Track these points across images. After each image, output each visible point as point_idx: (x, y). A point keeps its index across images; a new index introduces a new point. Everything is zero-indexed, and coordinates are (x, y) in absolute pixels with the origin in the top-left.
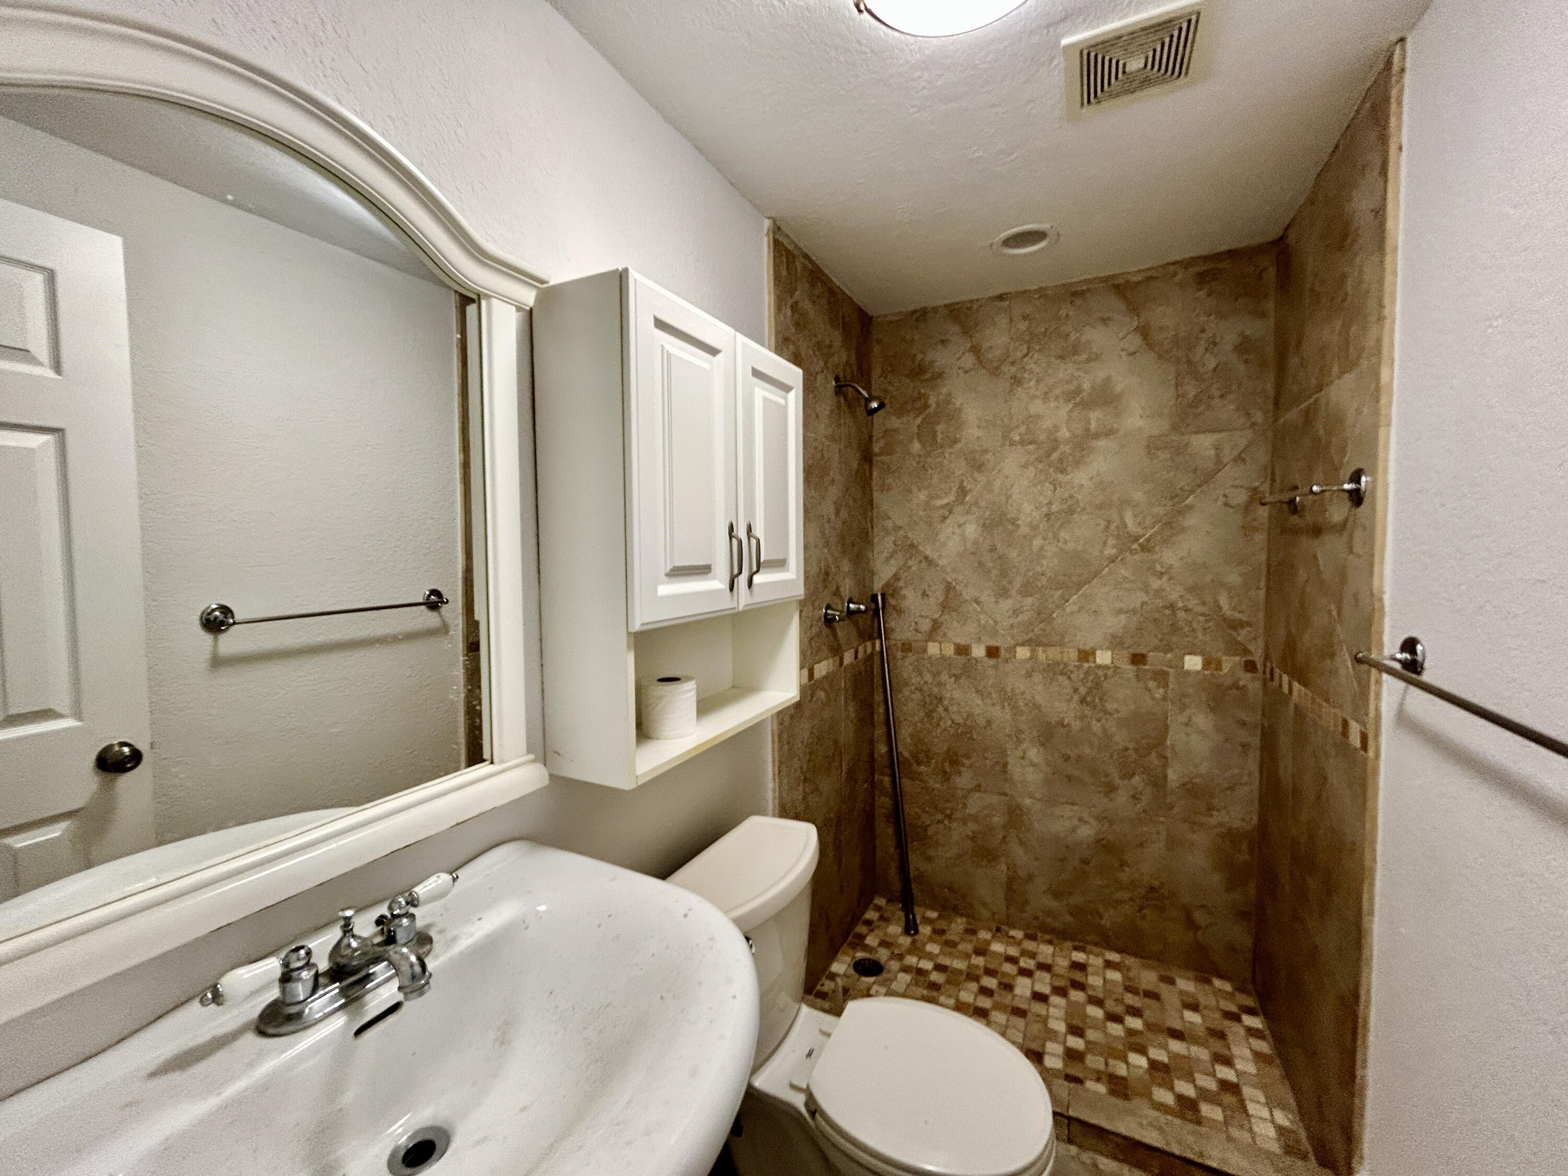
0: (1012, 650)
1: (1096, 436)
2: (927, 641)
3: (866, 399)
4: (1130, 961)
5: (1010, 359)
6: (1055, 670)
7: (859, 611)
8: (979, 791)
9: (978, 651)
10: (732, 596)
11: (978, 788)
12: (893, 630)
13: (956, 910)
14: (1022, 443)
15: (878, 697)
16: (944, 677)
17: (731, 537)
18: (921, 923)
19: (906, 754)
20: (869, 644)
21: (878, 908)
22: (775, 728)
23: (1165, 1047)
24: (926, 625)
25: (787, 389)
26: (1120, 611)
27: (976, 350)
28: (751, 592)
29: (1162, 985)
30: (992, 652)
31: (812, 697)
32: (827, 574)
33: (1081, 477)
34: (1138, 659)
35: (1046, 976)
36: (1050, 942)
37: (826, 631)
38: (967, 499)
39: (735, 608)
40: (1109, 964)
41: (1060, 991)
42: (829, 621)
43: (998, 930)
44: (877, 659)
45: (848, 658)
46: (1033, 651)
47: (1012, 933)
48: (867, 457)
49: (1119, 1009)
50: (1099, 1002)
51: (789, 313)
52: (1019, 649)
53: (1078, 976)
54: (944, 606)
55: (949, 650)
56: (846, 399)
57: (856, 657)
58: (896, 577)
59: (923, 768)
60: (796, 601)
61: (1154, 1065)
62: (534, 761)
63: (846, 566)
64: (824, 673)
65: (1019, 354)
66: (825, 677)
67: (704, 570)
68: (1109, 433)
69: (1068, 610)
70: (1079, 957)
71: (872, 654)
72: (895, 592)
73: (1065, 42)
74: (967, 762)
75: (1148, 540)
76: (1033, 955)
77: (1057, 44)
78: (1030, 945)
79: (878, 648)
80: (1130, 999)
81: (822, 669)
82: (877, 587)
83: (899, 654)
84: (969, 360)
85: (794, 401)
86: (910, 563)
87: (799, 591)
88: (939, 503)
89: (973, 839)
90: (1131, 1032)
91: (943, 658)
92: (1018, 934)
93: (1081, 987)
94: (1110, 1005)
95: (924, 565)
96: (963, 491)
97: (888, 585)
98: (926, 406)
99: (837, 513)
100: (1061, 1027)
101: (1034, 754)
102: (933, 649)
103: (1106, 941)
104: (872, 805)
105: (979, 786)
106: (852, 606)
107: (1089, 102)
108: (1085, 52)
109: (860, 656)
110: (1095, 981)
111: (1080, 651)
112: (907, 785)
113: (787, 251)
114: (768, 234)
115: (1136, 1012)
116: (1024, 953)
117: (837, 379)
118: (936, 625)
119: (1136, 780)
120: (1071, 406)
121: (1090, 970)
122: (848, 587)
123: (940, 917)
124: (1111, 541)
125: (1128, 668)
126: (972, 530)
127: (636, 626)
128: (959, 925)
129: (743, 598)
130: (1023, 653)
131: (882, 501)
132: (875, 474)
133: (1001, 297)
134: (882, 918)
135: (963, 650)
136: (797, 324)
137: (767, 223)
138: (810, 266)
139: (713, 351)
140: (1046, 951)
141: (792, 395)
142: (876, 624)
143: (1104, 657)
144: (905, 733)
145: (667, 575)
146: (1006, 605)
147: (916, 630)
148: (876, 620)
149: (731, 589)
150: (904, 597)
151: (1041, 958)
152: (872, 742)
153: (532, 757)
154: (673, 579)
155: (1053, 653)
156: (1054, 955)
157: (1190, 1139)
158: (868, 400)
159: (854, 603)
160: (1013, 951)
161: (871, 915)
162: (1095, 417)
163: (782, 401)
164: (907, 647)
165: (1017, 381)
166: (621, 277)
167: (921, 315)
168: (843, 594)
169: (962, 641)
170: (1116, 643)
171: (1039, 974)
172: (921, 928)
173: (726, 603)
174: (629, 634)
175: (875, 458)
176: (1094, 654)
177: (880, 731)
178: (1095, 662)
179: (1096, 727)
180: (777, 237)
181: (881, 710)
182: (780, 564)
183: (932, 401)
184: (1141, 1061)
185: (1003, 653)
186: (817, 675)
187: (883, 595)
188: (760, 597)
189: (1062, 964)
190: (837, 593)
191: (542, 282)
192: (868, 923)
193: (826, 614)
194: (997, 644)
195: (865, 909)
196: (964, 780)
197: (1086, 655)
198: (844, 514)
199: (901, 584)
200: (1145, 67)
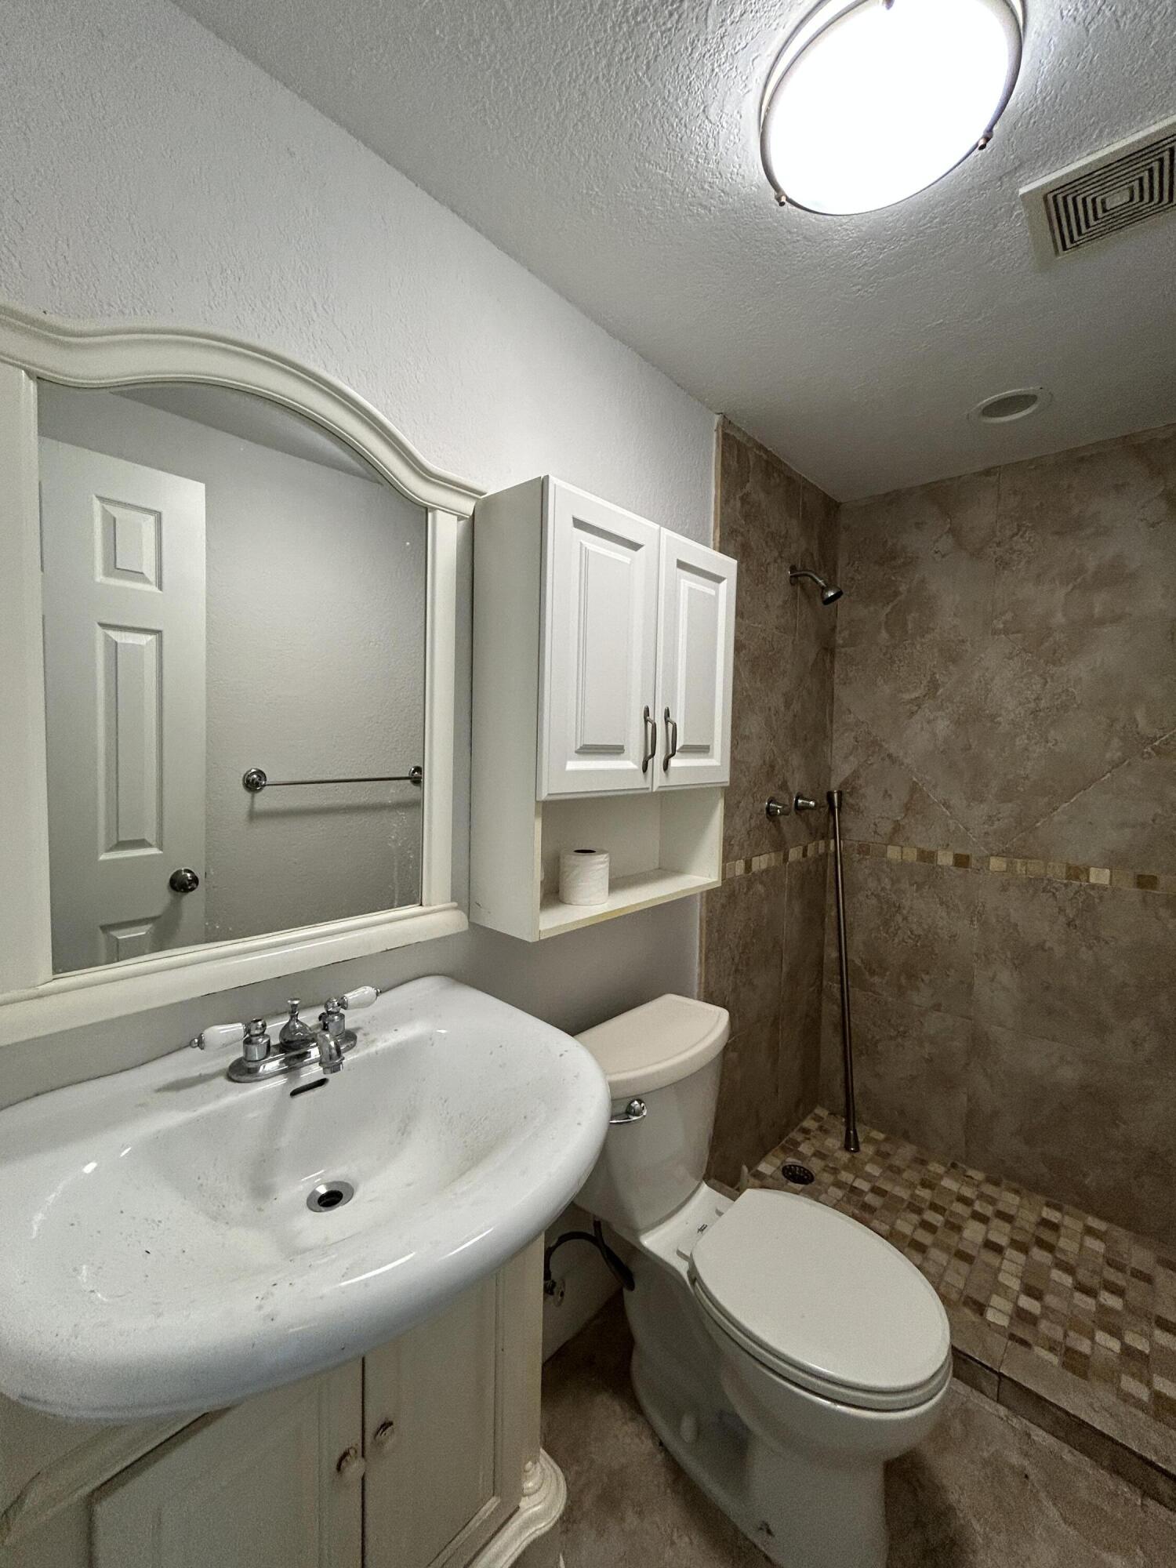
0: (984, 860)
1: (1101, 622)
2: (887, 845)
3: (823, 588)
4: (1119, 1232)
5: (997, 540)
6: (1036, 885)
7: (808, 807)
8: (939, 1010)
9: (945, 859)
10: (645, 777)
11: (937, 1007)
12: (849, 831)
13: (906, 1136)
14: (1006, 632)
15: (830, 899)
16: (904, 885)
17: (646, 721)
18: (864, 1142)
19: (858, 962)
20: (822, 843)
21: (818, 1119)
22: (704, 914)
23: (1149, 1337)
24: (886, 827)
25: (718, 579)
26: (1123, 825)
27: (953, 532)
28: (667, 775)
29: (1160, 1269)
30: (961, 861)
31: (749, 889)
32: (772, 767)
33: (1080, 670)
34: (1145, 882)
35: (1007, 1227)
36: (1017, 1192)
37: (767, 824)
38: (938, 693)
39: (648, 789)
40: (1089, 1231)
41: (1023, 1248)
42: (770, 813)
43: (954, 1165)
44: (830, 860)
45: (794, 854)
46: (1011, 864)
47: (970, 1173)
48: (828, 649)
49: (1094, 1282)
50: (1069, 1270)
51: (739, 504)
52: (993, 860)
53: (1047, 1235)
54: (907, 808)
55: (911, 855)
56: (803, 588)
57: (804, 855)
58: (856, 775)
59: (876, 979)
60: (722, 787)
61: (1128, 1352)
62: (456, 908)
63: (796, 760)
64: (764, 866)
65: (1008, 533)
66: (767, 871)
67: (616, 751)
68: (1116, 619)
69: (1056, 819)
70: (1053, 1216)
71: (826, 854)
72: (854, 790)
73: (1023, 191)
74: (926, 978)
75: (1167, 743)
76: (992, 1201)
77: (1014, 193)
78: (989, 1189)
79: (832, 847)
80: (1111, 1275)
81: (760, 863)
82: (834, 785)
83: (856, 857)
84: (946, 543)
85: (725, 594)
86: (872, 760)
87: (725, 778)
88: (907, 697)
89: (930, 1061)
90: (1103, 1309)
91: (903, 863)
92: (979, 1176)
93: (1050, 1248)
94: (1083, 1274)
95: (887, 762)
96: (934, 685)
97: (846, 782)
98: (896, 594)
99: (788, 705)
100: (1015, 1284)
101: (1005, 977)
102: (893, 853)
103: (1087, 1203)
104: (819, 1011)
105: (940, 1005)
106: (800, 801)
107: (1065, 249)
108: (1050, 197)
109: (810, 854)
110: (1067, 1245)
111: (1069, 868)
112: (857, 995)
113: (739, 443)
114: (717, 430)
115: (1118, 1292)
116: (981, 1196)
117: (793, 569)
118: (897, 828)
120: (1070, 586)
121: (1063, 1231)
122: (797, 781)
123: (886, 1140)
124: (1116, 742)
125: (1130, 889)
126: (943, 726)
127: (544, 795)
128: (908, 1151)
129: (658, 780)
130: (996, 864)
131: (843, 694)
132: (837, 666)
133: (988, 472)
134: (821, 1128)
135: (927, 857)
136: (746, 516)
137: (717, 419)
138: (765, 457)
139: (635, 546)
140: (1009, 1201)
141: (723, 585)
142: (832, 823)
143: (1100, 876)
144: (857, 941)
145: (576, 752)
146: (981, 810)
147: (875, 832)
148: (831, 818)
149: (645, 769)
150: (864, 796)
151: (1001, 1207)
152: (821, 945)
153: (455, 904)
154: (581, 756)
155: (1036, 867)
156: (1020, 1206)
157: (1155, 1439)
159: (803, 798)
160: (968, 1192)
161: (809, 1123)
162: (1099, 603)
163: (713, 593)
164: (864, 849)
165: (1003, 564)
166: (543, 484)
167: (894, 499)
168: (791, 790)
169: (928, 847)
170: (1115, 861)
171: (996, 1222)
172: (862, 1147)
173: (639, 783)
174: (537, 802)
175: (837, 650)
176: (1087, 871)
177: (830, 936)
178: (1088, 881)
179: (1085, 954)
180: (728, 431)
181: (834, 913)
182: (703, 750)
183: (903, 588)
184: (1115, 1345)
185: (973, 861)
186: (755, 868)
187: (840, 793)
188: (675, 780)
189: (1028, 1218)
190: (784, 787)
191: (481, 494)
192: (806, 1131)
193: (768, 808)
194: (968, 852)
195: (804, 1117)
196: (921, 998)
197: (1076, 872)
198: (796, 706)
199: (861, 781)
200: (1132, 199)
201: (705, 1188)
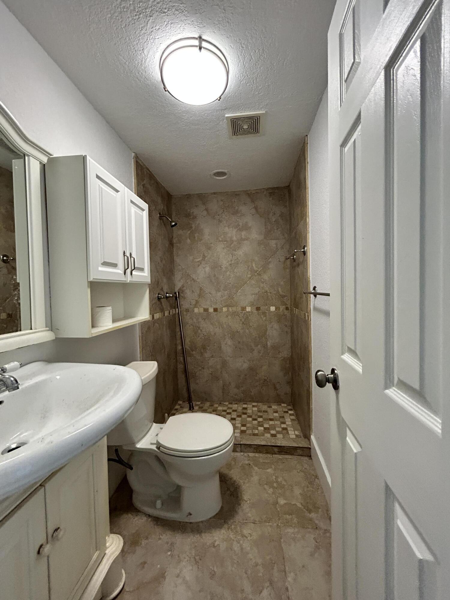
0: (222, 309)
1: (244, 240)
2: (194, 308)
3: (170, 221)
4: (260, 404)
5: (218, 214)
6: (234, 314)
7: (170, 297)
8: (213, 357)
9: (211, 310)
10: (125, 276)
11: (212, 357)
12: (182, 305)
13: (206, 400)
14: (222, 241)
15: (178, 329)
16: (200, 320)
17: (124, 256)
18: (195, 406)
19: (188, 348)
20: (174, 310)
21: (180, 405)
22: (140, 334)
23: (268, 423)
24: (194, 302)
25: (143, 210)
26: (252, 294)
27: (207, 210)
28: (132, 277)
29: (268, 408)
30: (215, 310)
31: (154, 326)
32: (158, 282)
33: (240, 253)
34: (258, 309)
35: (235, 413)
36: (236, 404)
37: (158, 303)
38: (206, 259)
39: (126, 281)
40: (253, 406)
41: (239, 416)
42: (159, 299)
43: (220, 403)
44: (177, 316)
45: (167, 314)
46: (228, 309)
47: (225, 403)
48: (171, 244)
49: (256, 417)
50: (250, 417)
51: (142, 187)
52: (223, 308)
53: (245, 411)
54: (200, 296)
55: (202, 310)
56: (163, 221)
57: (169, 314)
58: (183, 286)
59: (194, 352)
60: (148, 284)
61: (265, 428)
62: (48, 330)
63: (165, 280)
64: (158, 317)
65: (221, 212)
66: (158, 319)
67: (115, 265)
68: (247, 239)
69: (238, 295)
70: (245, 406)
71: (175, 314)
72: (183, 291)
73: (226, 116)
74: (208, 348)
75: (259, 272)
76: (231, 408)
77: (224, 116)
78: (230, 406)
79: (177, 312)
80: (259, 414)
81: (157, 316)
82: (176, 290)
83: (185, 313)
84: (205, 213)
85: (145, 215)
86: (188, 281)
87: (149, 280)
88: (197, 260)
89: (211, 374)
90: (259, 422)
91: (200, 313)
92: (227, 403)
93: (245, 414)
94: (254, 417)
95: (192, 282)
96: (204, 257)
97: (180, 289)
98: (192, 227)
99: (161, 261)
100: (240, 425)
101: (229, 342)
102: (196, 310)
103: (253, 400)
104: (177, 368)
105: (213, 356)
106: (167, 295)
107: (235, 135)
108: (232, 120)
109: (171, 313)
110: (249, 411)
111: (242, 307)
112: (189, 359)
113: (141, 165)
114: (134, 158)
115: (261, 417)
116: (229, 408)
117: (160, 214)
118: (197, 302)
119: (259, 346)
120: (236, 230)
121: (248, 409)
122: (166, 288)
123: (201, 403)
124: (249, 273)
125: (255, 311)
126: (208, 269)
127: (91, 279)
128: (208, 404)
129: (129, 279)
130: (225, 309)
131: (177, 260)
132: (174, 250)
133: (214, 193)
134: (181, 407)
135: (206, 310)
136: (145, 192)
137: (133, 154)
138: (149, 173)
139: (117, 191)
140: (235, 407)
141: (145, 212)
142: (176, 303)
143: (248, 309)
144: (187, 341)
145: (102, 264)
146: (219, 294)
147: (190, 304)
148: (176, 301)
149: (125, 274)
150: (186, 293)
151: (233, 409)
152: (176, 344)
154: (104, 266)
155: (234, 309)
156: (238, 407)
157: (273, 441)
158: (171, 222)
159: (168, 294)
160: (225, 408)
161: (177, 407)
162: (244, 233)
163: (141, 214)
164: (187, 310)
165: (220, 221)
166: (84, 158)
167: (189, 197)
168: (164, 291)
169: (205, 307)
170: (252, 305)
171: (233, 413)
172: (194, 408)
173: (122, 278)
174: (88, 282)
175: (174, 245)
176: (246, 308)
177: (179, 341)
178: (246, 311)
179: (247, 331)
180: (137, 160)
181: (179, 333)
182: (142, 270)
183: (193, 226)
184: (262, 428)
185: (219, 310)
186: (155, 318)
187: (178, 293)
188: (135, 279)
189: (240, 409)
190: (162, 289)
191: (51, 155)
192: (176, 409)
193: (158, 296)
194: (217, 307)
195: (175, 405)
196: (207, 355)
197: (244, 309)
198: (164, 262)
199: (185, 288)
200: (248, 128)
201: (154, 424)
